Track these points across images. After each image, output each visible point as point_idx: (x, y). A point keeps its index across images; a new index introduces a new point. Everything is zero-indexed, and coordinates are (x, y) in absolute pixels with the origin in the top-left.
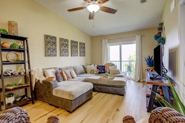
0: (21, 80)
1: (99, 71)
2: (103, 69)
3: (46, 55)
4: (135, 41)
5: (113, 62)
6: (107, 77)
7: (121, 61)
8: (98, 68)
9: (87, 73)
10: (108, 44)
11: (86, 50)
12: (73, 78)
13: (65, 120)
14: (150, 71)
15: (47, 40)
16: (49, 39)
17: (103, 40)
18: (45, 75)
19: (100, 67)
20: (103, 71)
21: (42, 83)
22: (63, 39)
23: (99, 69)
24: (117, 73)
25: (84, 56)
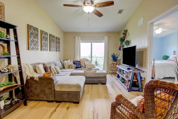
0: (4, 79)
1: (75, 66)
2: (79, 64)
3: (29, 49)
4: (104, 41)
5: (87, 58)
6: (90, 70)
7: (91, 57)
8: (74, 63)
9: (64, 68)
10: (81, 41)
11: (60, 45)
12: (58, 73)
13: (80, 110)
14: (115, 64)
15: (30, 31)
16: (32, 29)
17: (76, 37)
18: (36, 71)
19: (76, 62)
20: (79, 66)
21: (38, 80)
22: (44, 32)
23: (76, 64)
24: (93, 67)
25: (59, 51)
